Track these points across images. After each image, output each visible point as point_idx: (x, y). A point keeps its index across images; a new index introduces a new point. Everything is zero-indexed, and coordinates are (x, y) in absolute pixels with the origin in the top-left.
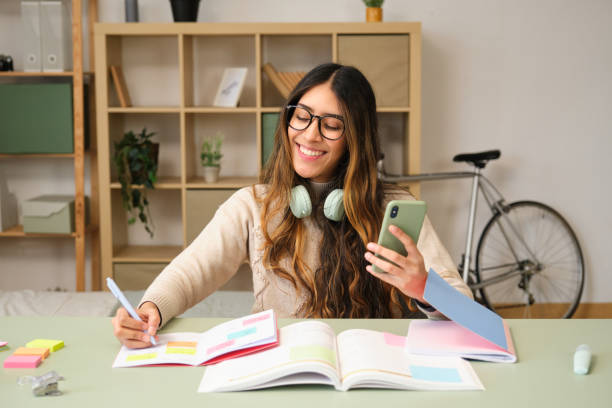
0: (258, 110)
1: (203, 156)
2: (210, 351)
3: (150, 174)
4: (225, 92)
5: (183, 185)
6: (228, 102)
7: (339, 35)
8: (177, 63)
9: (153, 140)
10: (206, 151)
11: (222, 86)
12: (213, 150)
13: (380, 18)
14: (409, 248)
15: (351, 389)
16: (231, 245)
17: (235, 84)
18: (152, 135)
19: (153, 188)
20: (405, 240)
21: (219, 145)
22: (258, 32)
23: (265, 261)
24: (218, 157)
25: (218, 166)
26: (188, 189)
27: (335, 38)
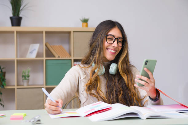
0: (44, 58)
1: (23, 76)
2: (86, 113)
3: (3, 83)
4: (31, 53)
5: (16, 87)
6: (32, 56)
7: (74, 32)
8: (14, 42)
9: (3, 71)
10: (24, 74)
11: (29, 51)
12: (27, 74)
13: (87, 26)
14: (150, 76)
15: (147, 119)
16: (73, 85)
17: (35, 50)
18: (3, 68)
19: (4, 88)
20: (149, 73)
21: (29, 72)
22: (44, 30)
23: (87, 91)
24: (29, 77)
25: (28, 80)
26: (18, 88)
27: (72, 33)
